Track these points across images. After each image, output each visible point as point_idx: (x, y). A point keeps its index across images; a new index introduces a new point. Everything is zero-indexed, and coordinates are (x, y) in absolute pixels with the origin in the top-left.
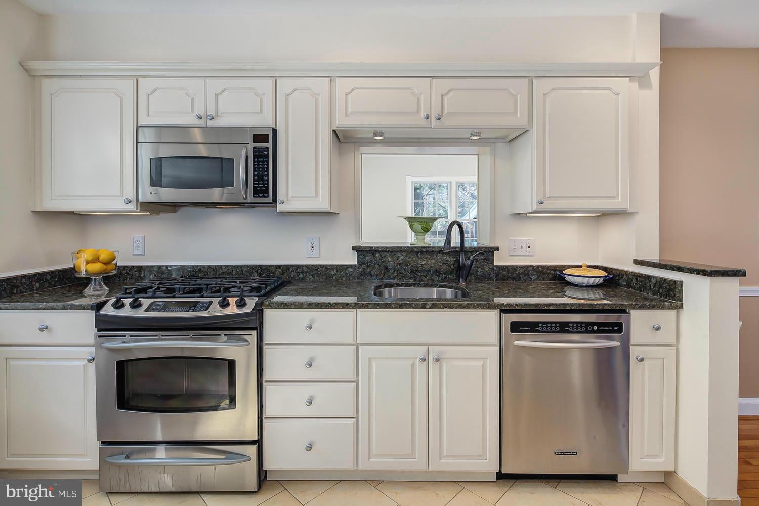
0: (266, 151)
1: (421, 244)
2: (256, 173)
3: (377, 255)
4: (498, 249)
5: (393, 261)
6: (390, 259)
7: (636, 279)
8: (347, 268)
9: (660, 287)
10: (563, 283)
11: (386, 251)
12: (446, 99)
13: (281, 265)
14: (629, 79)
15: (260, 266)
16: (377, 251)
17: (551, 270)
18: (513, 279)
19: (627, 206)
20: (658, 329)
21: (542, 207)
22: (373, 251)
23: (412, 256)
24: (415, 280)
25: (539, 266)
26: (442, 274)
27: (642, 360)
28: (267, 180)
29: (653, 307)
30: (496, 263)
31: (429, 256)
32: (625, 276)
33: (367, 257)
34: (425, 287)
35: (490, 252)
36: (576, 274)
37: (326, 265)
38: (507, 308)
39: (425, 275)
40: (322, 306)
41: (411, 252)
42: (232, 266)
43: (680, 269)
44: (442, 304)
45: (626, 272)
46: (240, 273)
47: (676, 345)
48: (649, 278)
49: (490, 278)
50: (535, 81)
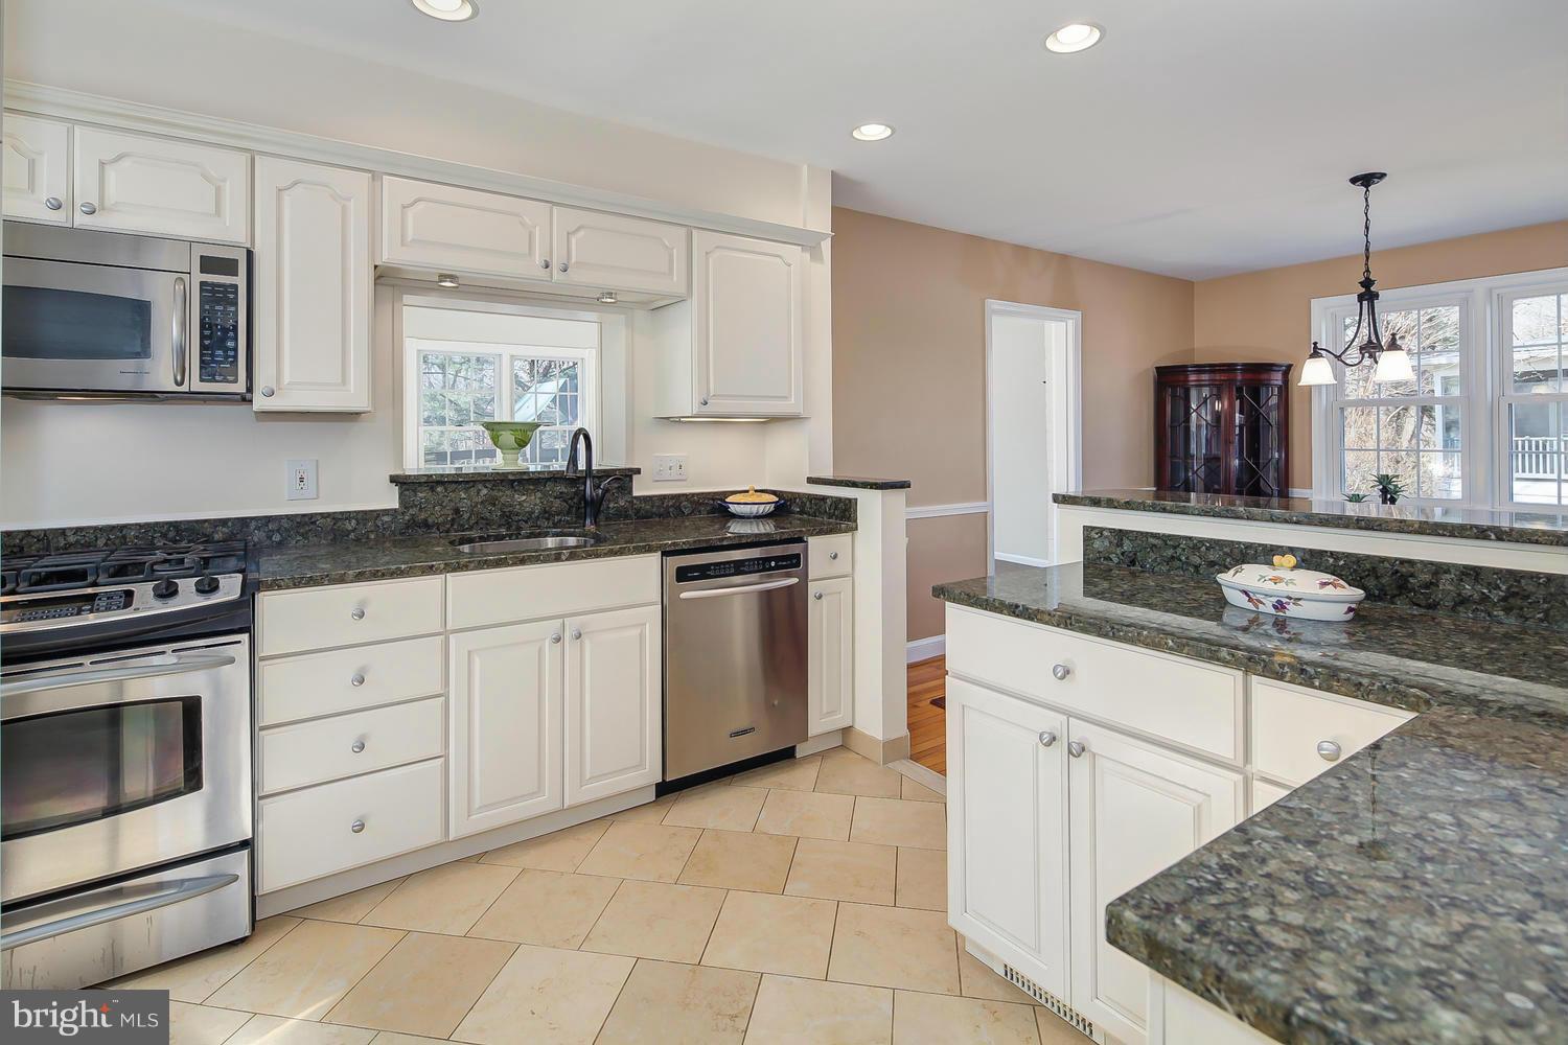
0: (231, 293)
1: (511, 468)
2: (207, 333)
3: (439, 489)
4: (638, 471)
5: (470, 498)
6: (463, 496)
8: (378, 516)
10: (724, 516)
11: (456, 482)
12: (573, 240)
13: (229, 519)
14: (800, 248)
15: (175, 525)
16: (439, 483)
17: (709, 499)
18: (660, 516)
19: (799, 410)
20: (835, 557)
21: (705, 410)
22: (432, 483)
23: (504, 489)
24: (508, 529)
25: (693, 495)
26: (554, 516)
27: (820, 597)
28: (235, 349)
29: (830, 531)
30: (636, 493)
31: (532, 487)
32: (798, 500)
33: (420, 495)
34: (528, 537)
35: (625, 477)
36: (742, 501)
37: (334, 513)
38: (673, 548)
39: (526, 519)
40: (383, 575)
41: (502, 481)
42: (96, 528)
43: (854, 484)
44: (584, 551)
45: (798, 494)
46: (117, 541)
47: (852, 575)
48: (823, 499)
49: (627, 517)
50: (695, 232)
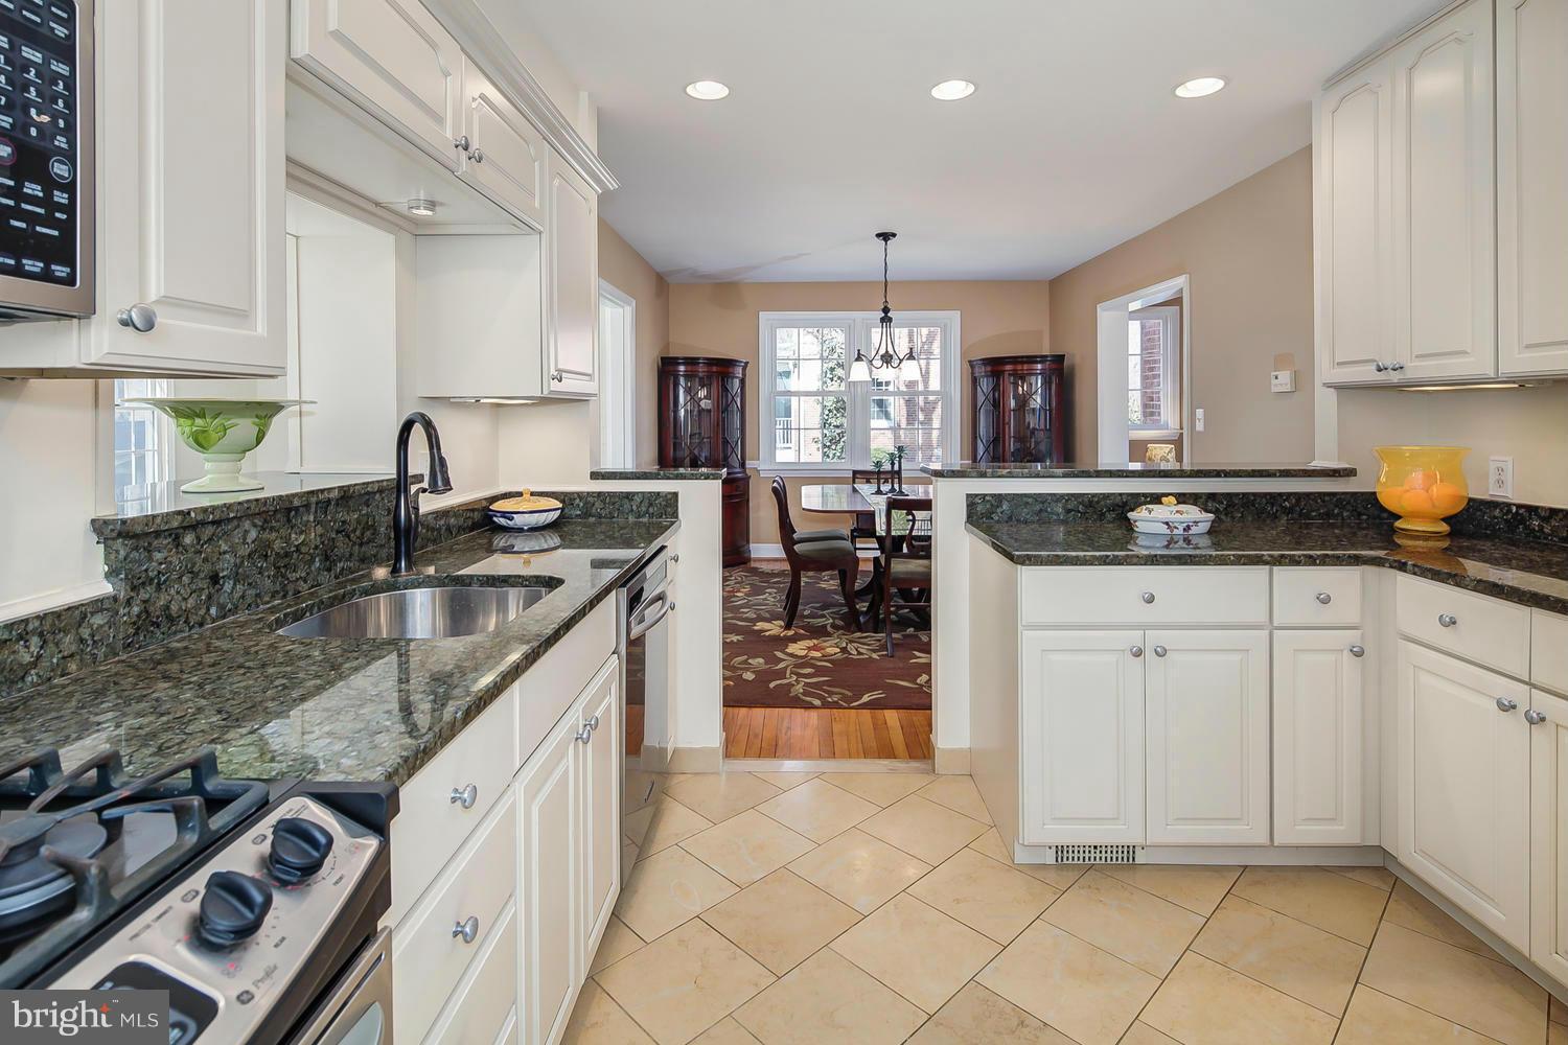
5: (232, 550)
6: (223, 547)
7: (603, 501)
8: (85, 615)
9: (651, 505)
16: (189, 527)
17: (470, 511)
18: (434, 541)
31: (311, 517)
32: (577, 501)
33: (157, 556)
39: (303, 575)
